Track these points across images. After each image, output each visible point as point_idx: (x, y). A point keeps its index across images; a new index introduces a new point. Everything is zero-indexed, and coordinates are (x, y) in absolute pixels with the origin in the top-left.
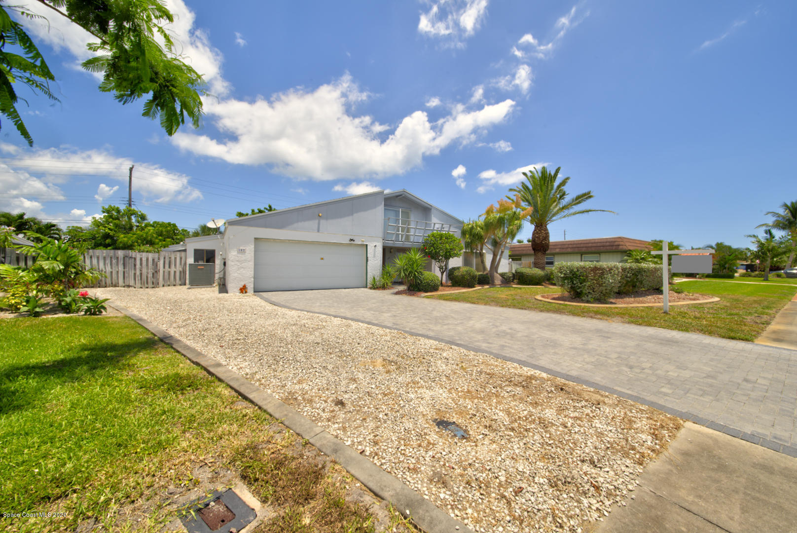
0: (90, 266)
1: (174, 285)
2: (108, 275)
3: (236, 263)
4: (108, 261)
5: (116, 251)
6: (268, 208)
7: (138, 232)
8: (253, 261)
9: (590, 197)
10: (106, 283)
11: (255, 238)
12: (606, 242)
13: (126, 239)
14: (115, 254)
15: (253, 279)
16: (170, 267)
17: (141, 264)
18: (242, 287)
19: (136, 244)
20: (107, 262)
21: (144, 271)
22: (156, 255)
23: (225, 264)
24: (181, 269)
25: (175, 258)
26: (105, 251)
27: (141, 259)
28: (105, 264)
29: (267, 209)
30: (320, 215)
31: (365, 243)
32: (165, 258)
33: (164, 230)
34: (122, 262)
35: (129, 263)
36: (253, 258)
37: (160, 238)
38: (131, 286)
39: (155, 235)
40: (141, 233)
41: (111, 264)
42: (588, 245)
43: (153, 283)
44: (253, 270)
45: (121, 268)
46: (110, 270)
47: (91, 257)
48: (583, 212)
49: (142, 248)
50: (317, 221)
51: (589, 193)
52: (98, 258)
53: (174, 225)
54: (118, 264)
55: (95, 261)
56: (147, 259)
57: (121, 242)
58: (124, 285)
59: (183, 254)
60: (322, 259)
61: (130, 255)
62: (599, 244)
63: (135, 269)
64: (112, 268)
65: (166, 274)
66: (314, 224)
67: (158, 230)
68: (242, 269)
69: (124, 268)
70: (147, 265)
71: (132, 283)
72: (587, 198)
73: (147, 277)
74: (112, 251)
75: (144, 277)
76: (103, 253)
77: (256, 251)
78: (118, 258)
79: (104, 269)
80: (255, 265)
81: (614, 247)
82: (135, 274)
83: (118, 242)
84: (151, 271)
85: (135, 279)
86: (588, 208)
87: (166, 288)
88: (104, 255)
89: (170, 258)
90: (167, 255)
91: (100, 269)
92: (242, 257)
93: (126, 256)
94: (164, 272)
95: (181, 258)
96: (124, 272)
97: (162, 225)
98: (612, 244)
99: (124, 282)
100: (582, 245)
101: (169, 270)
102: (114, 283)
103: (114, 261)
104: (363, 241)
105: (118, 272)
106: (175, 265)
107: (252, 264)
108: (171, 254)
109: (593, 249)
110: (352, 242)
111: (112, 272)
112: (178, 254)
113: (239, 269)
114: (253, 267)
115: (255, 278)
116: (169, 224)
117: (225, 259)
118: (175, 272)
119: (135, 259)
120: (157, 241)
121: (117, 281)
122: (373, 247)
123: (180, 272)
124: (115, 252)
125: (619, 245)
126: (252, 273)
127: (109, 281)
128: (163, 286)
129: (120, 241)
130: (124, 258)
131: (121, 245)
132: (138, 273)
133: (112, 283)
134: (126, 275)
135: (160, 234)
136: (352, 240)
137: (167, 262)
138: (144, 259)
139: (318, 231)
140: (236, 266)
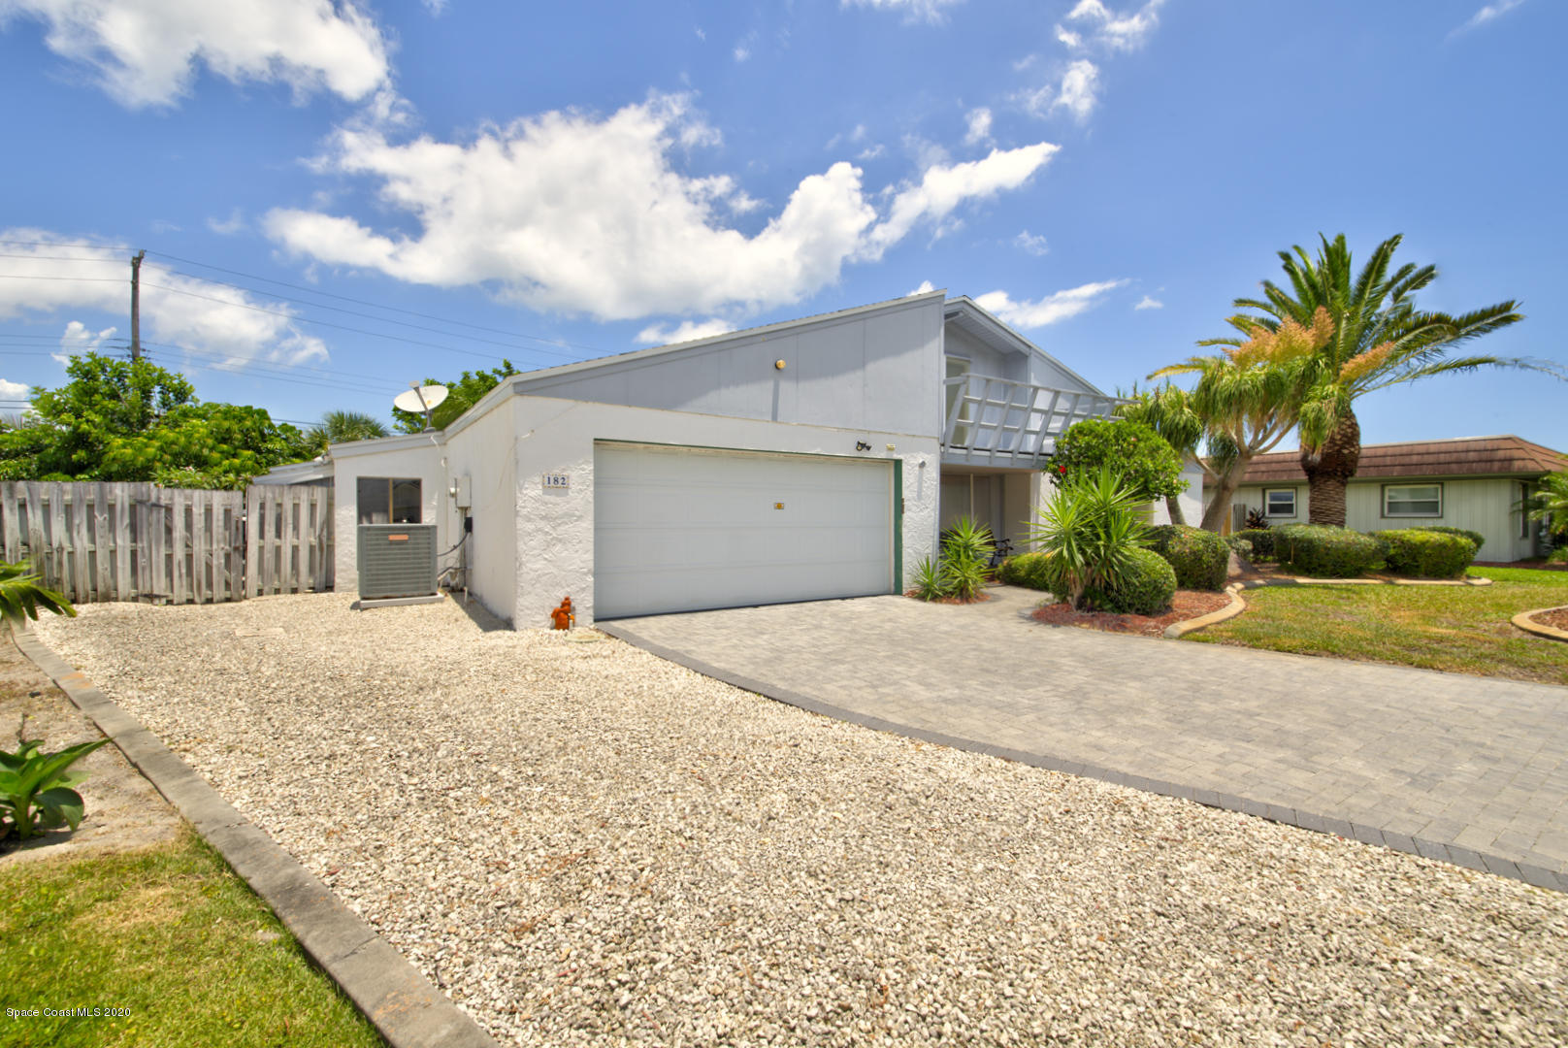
0: (18, 535)
1: (294, 591)
2: (82, 561)
3: (542, 524)
4: (80, 519)
5: (108, 485)
6: (504, 370)
7: (164, 432)
8: (591, 517)
9: (1509, 320)
10: (74, 590)
11: (597, 441)
12: (1468, 451)
13: (129, 451)
14: (102, 496)
15: (590, 579)
16: (278, 535)
17: (189, 526)
18: (558, 605)
19: (158, 465)
20: (77, 521)
21: (199, 548)
22: (236, 497)
23: (468, 525)
24: (314, 541)
25: (296, 507)
26: (68, 486)
27: (188, 511)
28: (69, 528)
29: (500, 373)
30: (781, 363)
31: (896, 456)
32: (262, 506)
33: (236, 427)
34: (127, 521)
35: (150, 525)
36: (591, 507)
37: (225, 447)
38: (158, 597)
39: (210, 442)
40: (172, 435)
41: (91, 528)
42: (1407, 460)
43: (228, 585)
44: (591, 547)
45: (123, 540)
46: (90, 547)
47: (23, 506)
48: (1459, 365)
49: (176, 475)
50: (770, 385)
51: (1507, 307)
52: (46, 508)
53: (263, 414)
54: (112, 528)
55: (35, 519)
56: (209, 511)
57: (114, 459)
58: (133, 592)
59: (319, 493)
60: (779, 506)
61: (153, 500)
62: (1442, 457)
63: (169, 542)
64: (93, 541)
65: (269, 556)
66: (759, 393)
67: (218, 426)
68: (559, 547)
69: (134, 540)
70: (208, 528)
71: (160, 586)
72: (1495, 325)
73: (209, 567)
74: (94, 486)
75: (200, 567)
76: (63, 492)
77: (598, 483)
78: (112, 508)
79: (66, 545)
80: (598, 529)
81: (1496, 465)
82: (169, 557)
83: (105, 458)
84: (220, 548)
85: (169, 574)
86: (1481, 354)
87: (271, 600)
88: (68, 497)
89: (279, 505)
90: (269, 495)
91: (55, 545)
92: (559, 504)
93: (141, 502)
94: (261, 549)
95: (313, 506)
96: (134, 554)
97: (228, 413)
98: (1484, 455)
99: (135, 586)
100: (1388, 461)
101: (278, 542)
102: (101, 588)
103: (100, 518)
104: (890, 449)
105: (113, 552)
106: (296, 528)
107: (588, 524)
108: (282, 495)
109: (1427, 471)
110: (864, 453)
111: (93, 554)
112: (304, 494)
113: (548, 545)
114: (590, 535)
115: (596, 574)
116: (249, 410)
117: (465, 509)
118: (295, 549)
119: (169, 510)
120: (216, 455)
121: (110, 582)
122: (917, 468)
123: (312, 548)
124: (101, 489)
125: (1511, 460)
126: (590, 556)
127: (84, 584)
128: (260, 593)
129: (112, 455)
130: (133, 507)
131: (115, 468)
132: (179, 554)
133: (95, 590)
134: (141, 561)
135: (225, 438)
136: (862, 446)
137: (270, 519)
138: (198, 511)
139: (775, 418)
140: (540, 536)
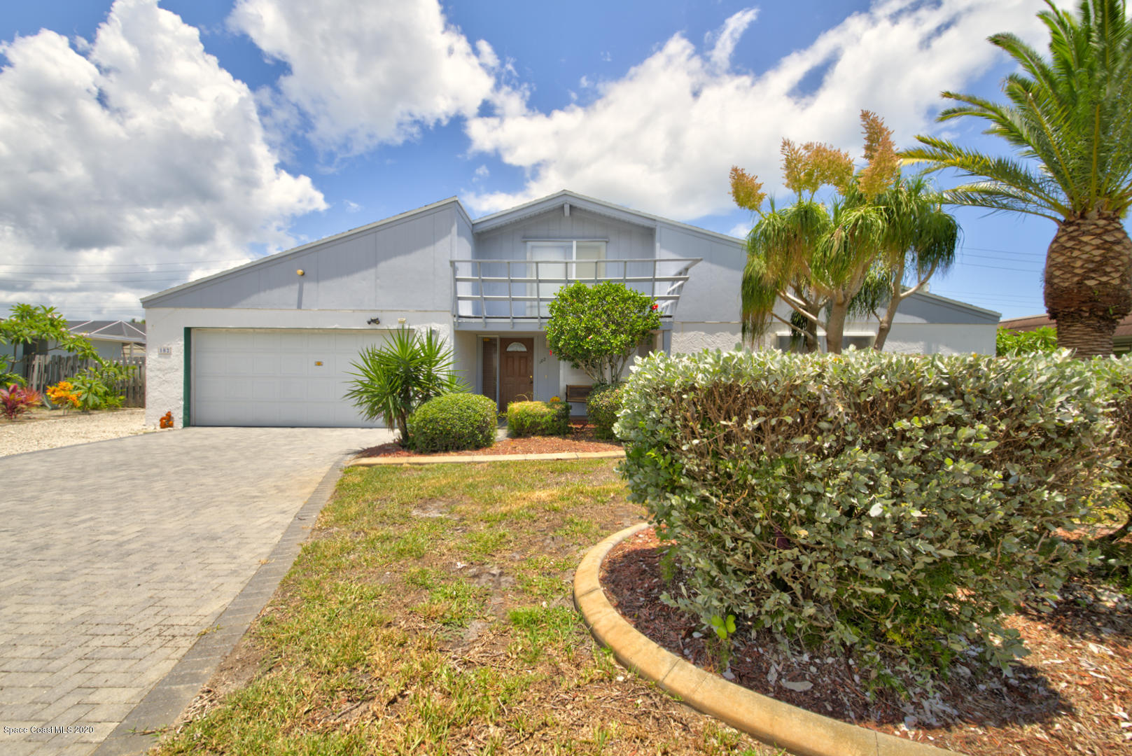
3: (158, 373)
8: (184, 369)
11: (185, 329)
15: (182, 402)
30: (300, 272)
31: (408, 327)
36: (183, 364)
44: (183, 385)
50: (296, 287)
60: (319, 364)
66: (290, 292)
68: (167, 385)
92: (165, 363)
104: (401, 323)
107: (181, 374)
110: (375, 326)
113: (161, 384)
114: (182, 379)
126: (181, 390)
136: (373, 321)
139: (299, 307)
140: (157, 379)
